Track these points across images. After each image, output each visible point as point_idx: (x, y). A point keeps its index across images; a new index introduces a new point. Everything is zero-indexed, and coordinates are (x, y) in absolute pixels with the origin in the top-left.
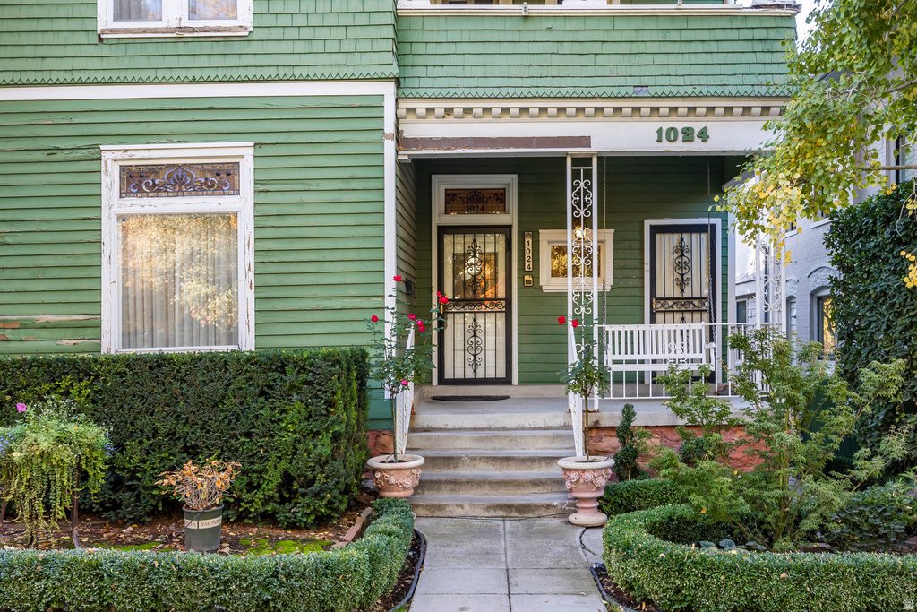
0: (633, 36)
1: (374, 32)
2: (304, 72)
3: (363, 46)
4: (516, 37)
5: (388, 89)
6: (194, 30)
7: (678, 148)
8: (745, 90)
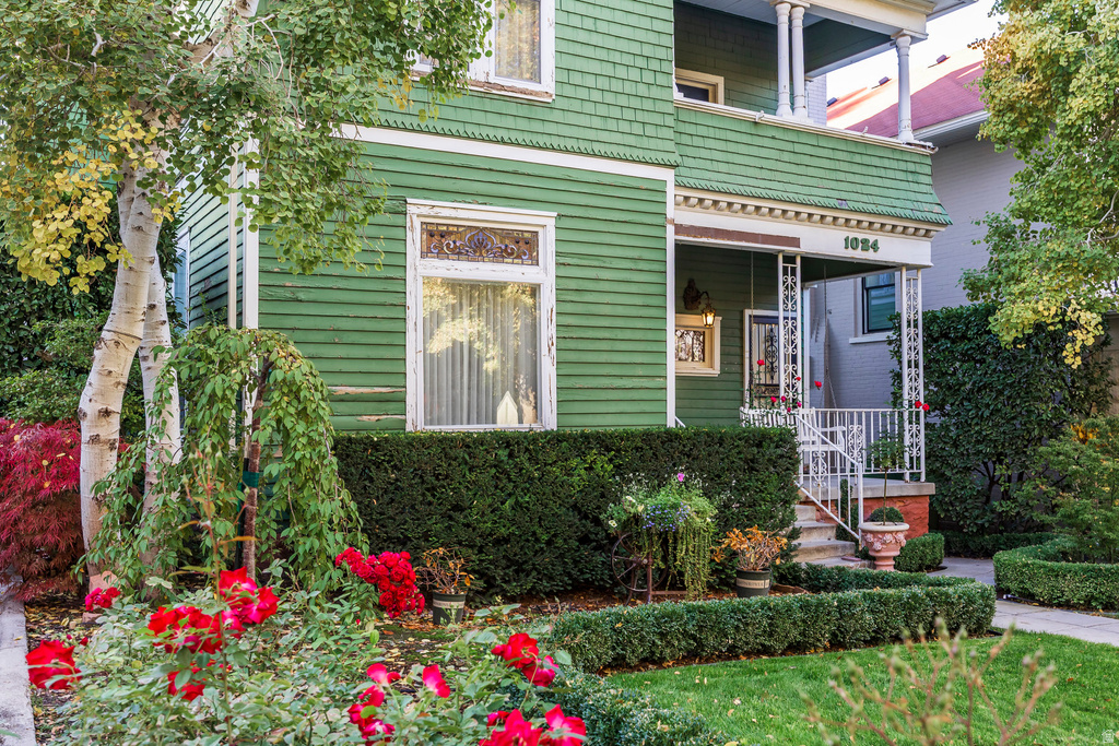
2: (603, 148)
3: (650, 131)
4: (749, 139)
5: (671, 177)
6: (502, 88)
7: (859, 254)
8: (908, 213)
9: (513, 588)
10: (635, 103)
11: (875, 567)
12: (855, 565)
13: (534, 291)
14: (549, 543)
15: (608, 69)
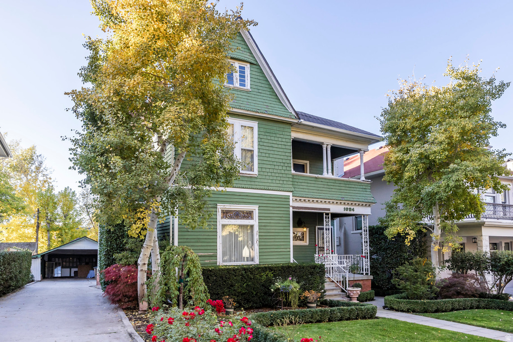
1: (287, 179)
2: (271, 188)
3: (284, 182)
4: (315, 182)
5: (291, 194)
6: (243, 174)
7: (348, 212)
8: (363, 200)
9: (247, 306)
10: (281, 175)
11: (351, 300)
12: (346, 300)
13: (252, 226)
14: (256, 294)
15: (273, 167)
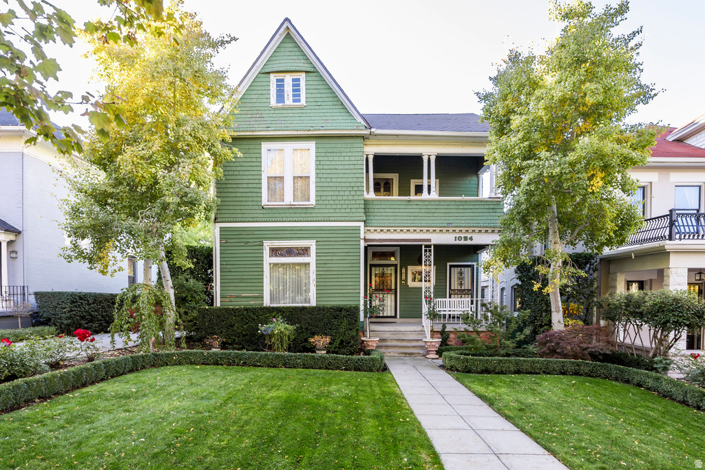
0: (446, 207)
1: (357, 206)
2: (334, 218)
3: (353, 211)
4: (405, 207)
5: (362, 224)
6: (295, 205)
7: (462, 242)
8: (486, 225)
10: (347, 202)
13: (308, 265)
